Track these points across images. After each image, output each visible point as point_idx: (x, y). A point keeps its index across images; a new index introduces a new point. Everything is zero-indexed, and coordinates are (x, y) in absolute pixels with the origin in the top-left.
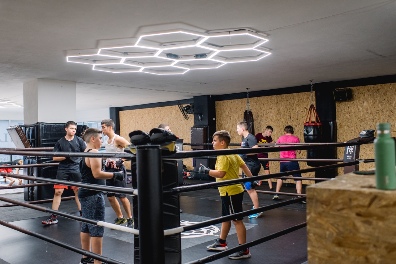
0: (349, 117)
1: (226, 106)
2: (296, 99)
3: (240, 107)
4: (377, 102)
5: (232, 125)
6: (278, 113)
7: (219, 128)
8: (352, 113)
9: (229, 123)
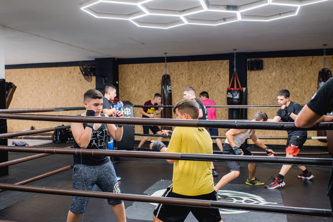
0: (258, 83)
1: (131, 70)
2: (208, 66)
3: (148, 71)
4: (283, 72)
5: (138, 89)
6: (189, 78)
7: (123, 91)
8: (262, 81)
9: (134, 87)
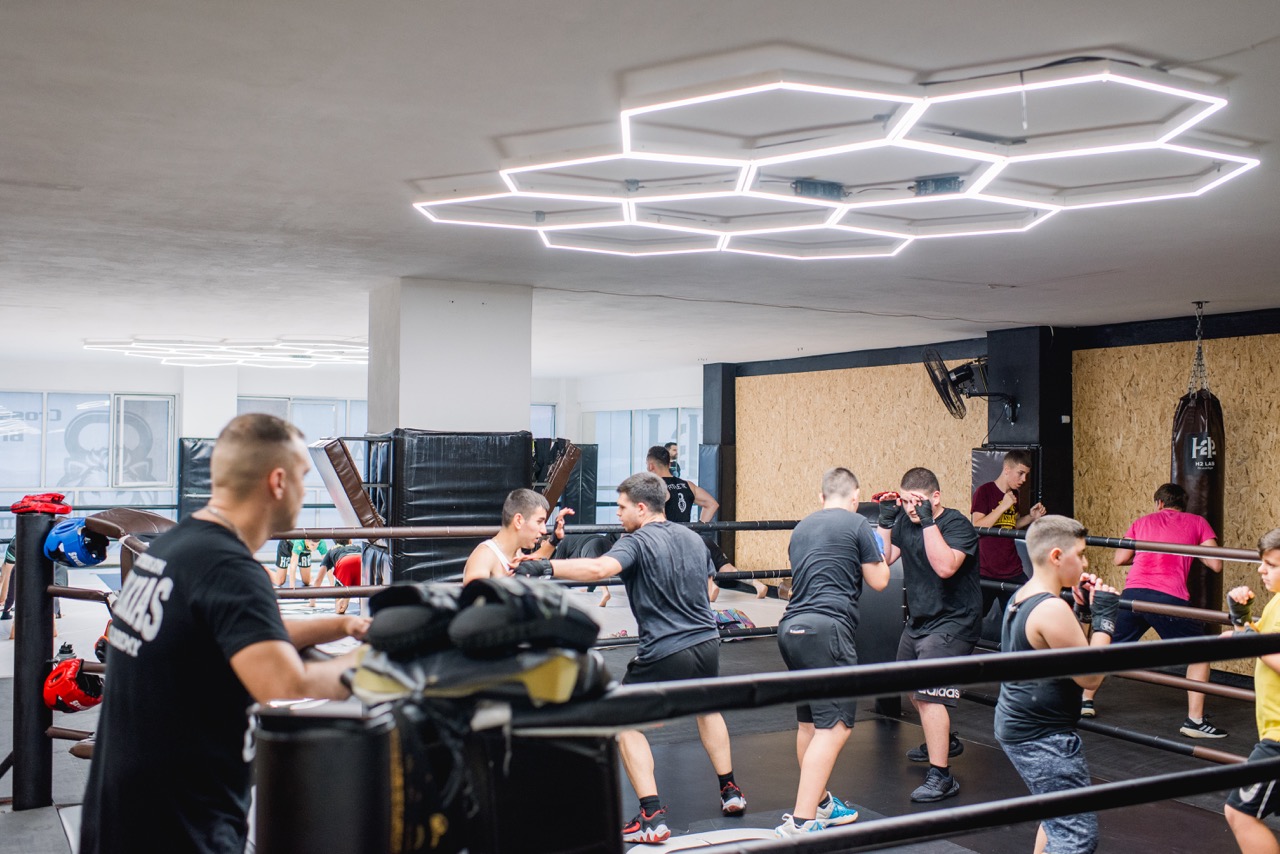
1: (1115, 370)
3: (1171, 375)
5: (1135, 444)
7: (1085, 453)
9: (1124, 437)
